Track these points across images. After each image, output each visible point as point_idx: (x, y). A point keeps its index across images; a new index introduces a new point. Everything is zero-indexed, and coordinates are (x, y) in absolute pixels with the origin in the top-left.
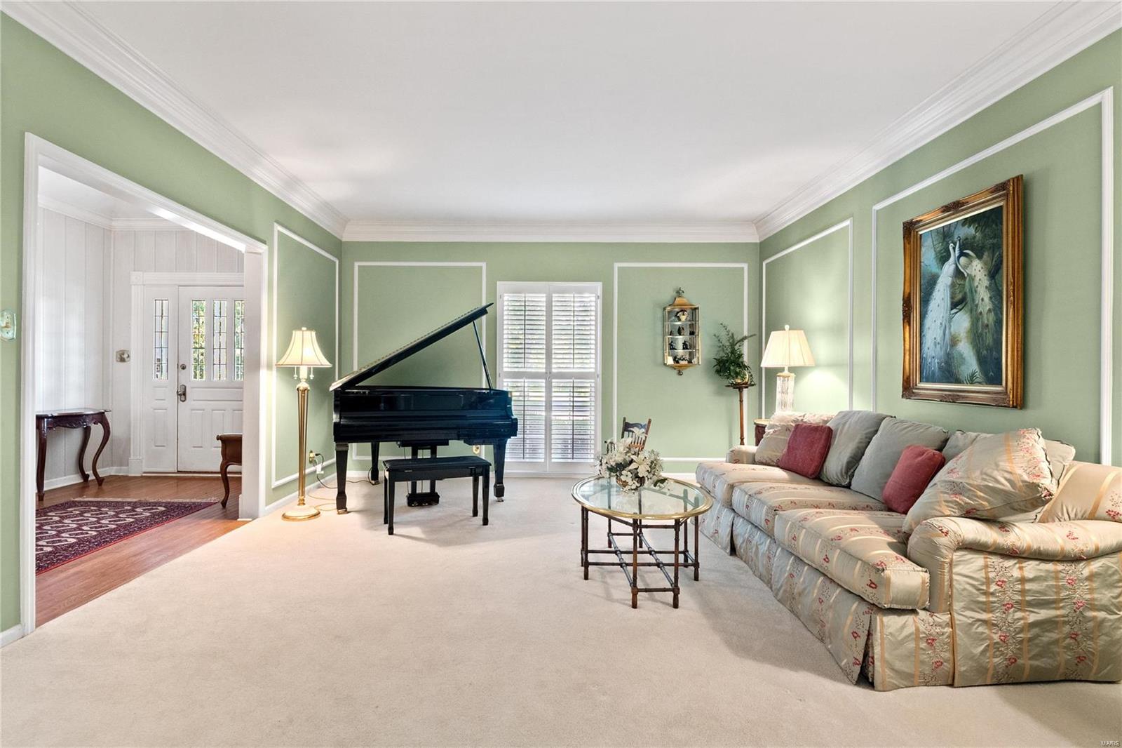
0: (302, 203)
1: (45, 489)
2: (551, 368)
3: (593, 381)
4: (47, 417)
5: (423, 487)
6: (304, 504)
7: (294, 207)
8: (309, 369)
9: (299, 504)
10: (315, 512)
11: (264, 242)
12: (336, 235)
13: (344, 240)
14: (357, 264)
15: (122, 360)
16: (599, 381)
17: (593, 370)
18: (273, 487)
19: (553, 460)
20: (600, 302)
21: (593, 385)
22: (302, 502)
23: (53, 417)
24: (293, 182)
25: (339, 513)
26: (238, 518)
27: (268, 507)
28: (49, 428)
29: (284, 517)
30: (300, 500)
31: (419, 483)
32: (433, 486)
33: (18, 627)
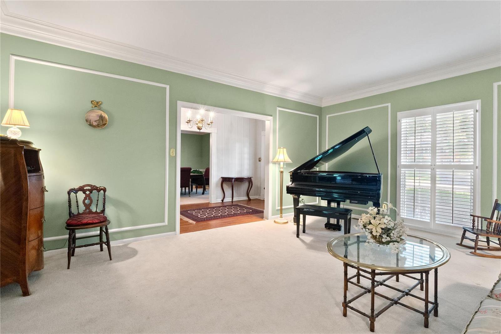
0: (292, 96)
1: (233, 200)
2: (436, 162)
3: (472, 171)
4: (233, 178)
5: (333, 221)
6: (282, 217)
7: (288, 99)
8: (284, 163)
9: (280, 217)
10: (286, 221)
11: (271, 116)
12: (317, 105)
13: (322, 107)
14: (327, 116)
15: (260, 161)
16: (478, 171)
17: (472, 163)
18: (276, 209)
19: (437, 222)
20: (478, 115)
21: (472, 174)
22: (281, 217)
23: (235, 178)
24: (285, 89)
25: (294, 225)
26: (263, 218)
27: (272, 217)
28: (234, 181)
29: (275, 222)
30: (281, 216)
31: (331, 219)
32: (338, 222)
33: (175, 232)
